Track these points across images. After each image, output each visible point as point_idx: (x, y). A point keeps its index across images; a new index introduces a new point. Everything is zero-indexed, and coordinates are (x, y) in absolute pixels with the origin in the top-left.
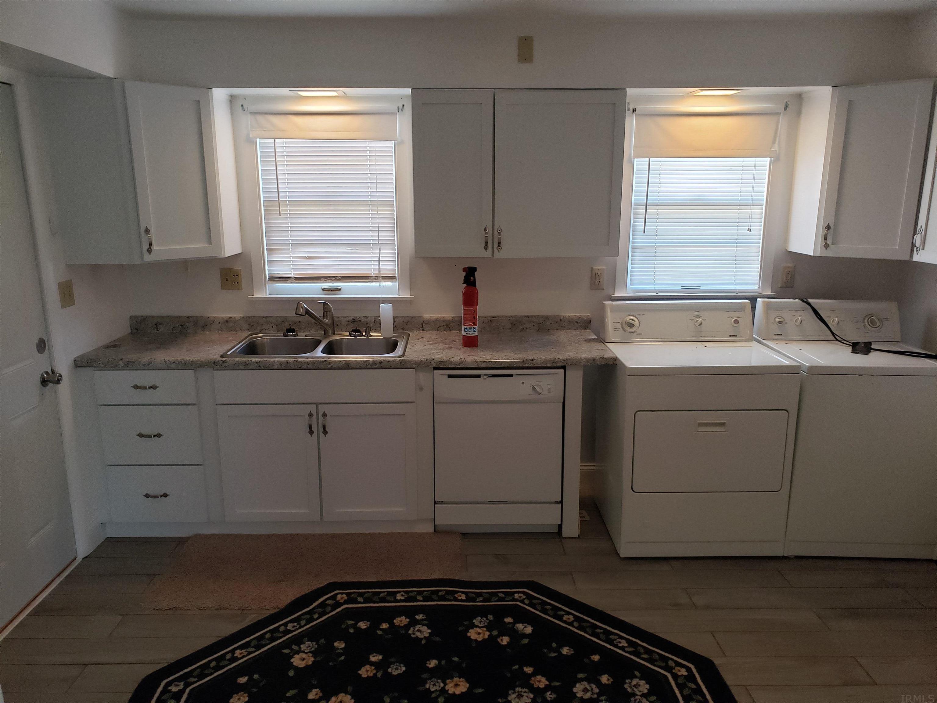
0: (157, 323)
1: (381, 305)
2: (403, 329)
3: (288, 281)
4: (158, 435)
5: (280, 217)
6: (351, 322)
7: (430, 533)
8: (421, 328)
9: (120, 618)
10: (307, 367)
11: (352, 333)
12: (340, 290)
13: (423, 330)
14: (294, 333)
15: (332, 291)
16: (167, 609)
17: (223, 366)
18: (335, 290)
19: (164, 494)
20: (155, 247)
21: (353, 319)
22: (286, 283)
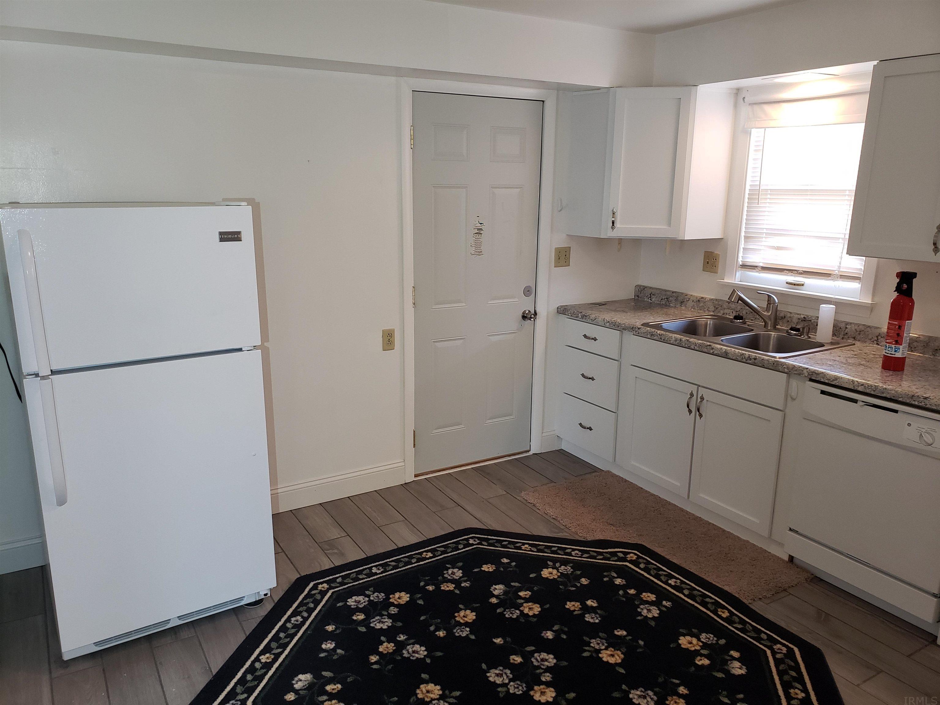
0: (651, 293)
1: (821, 305)
2: (854, 338)
3: (755, 269)
4: (592, 379)
5: (758, 206)
6: (802, 321)
7: (783, 560)
8: (875, 342)
9: (505, 493)
10: (694, 348)
11: (790, 331)
12: (803, 285)
13: (877, 344)
14: (741, 321)
15: (795, 285)
16: (530, 503)
17: (638, 332)
18: (798, 285)
19: (590, 427)
20: (617, 225)
21: (804, 318)
22: (752, 272)
